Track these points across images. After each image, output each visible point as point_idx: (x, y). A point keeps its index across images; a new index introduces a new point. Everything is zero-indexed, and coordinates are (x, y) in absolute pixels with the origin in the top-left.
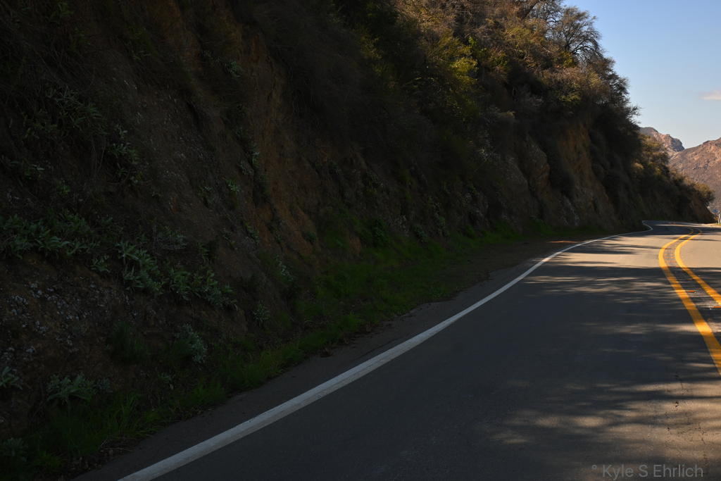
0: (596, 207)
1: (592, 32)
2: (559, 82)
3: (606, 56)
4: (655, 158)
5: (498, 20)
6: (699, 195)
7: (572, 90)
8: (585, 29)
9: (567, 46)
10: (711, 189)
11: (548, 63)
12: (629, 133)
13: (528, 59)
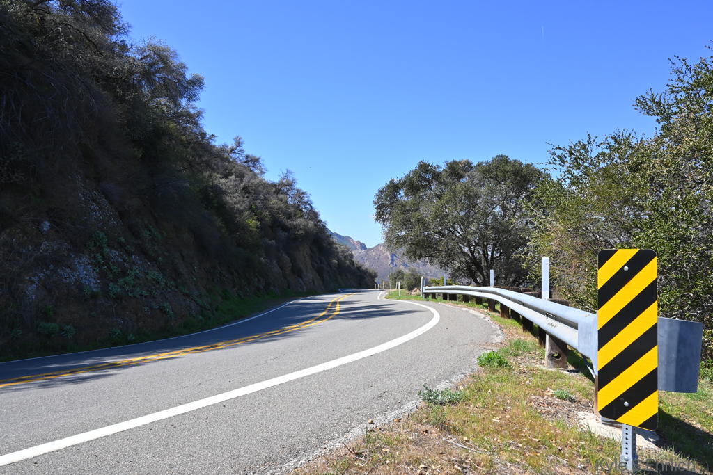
1: (309, 201)
2: (295, 225)
3: (316, 211)
4: (346, 257)
5: (266, 196)
6: (370, 274)
7: (301, 229)
8: (306, 199)
9: (298, 207)
11: (289, 216)
12: (329, 246)
13: (280, 215)
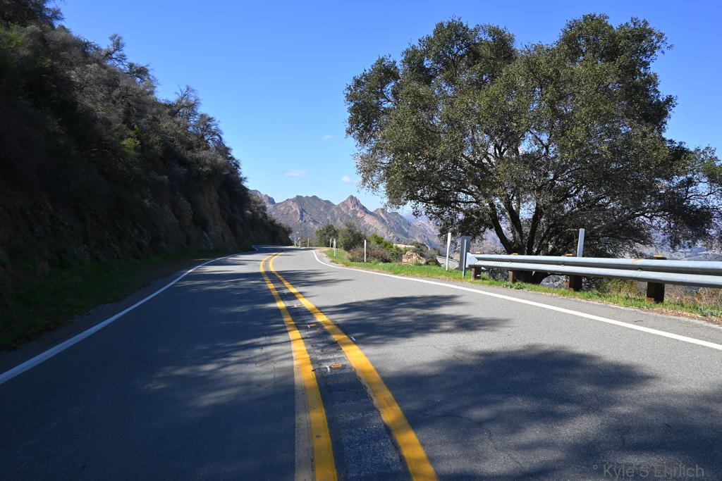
0: (223, 237)
1: (218, 130)
2: (198, 159)
3: (227, 145)
4: (259, 208)
5: (155, 116)
6: (284, 229)
7: (206, 165)
8: (213, 127)
9: (203, 137)
10: (291, 226)
11: (190, 147)
12: (242, 193)
13: (177, 143)
